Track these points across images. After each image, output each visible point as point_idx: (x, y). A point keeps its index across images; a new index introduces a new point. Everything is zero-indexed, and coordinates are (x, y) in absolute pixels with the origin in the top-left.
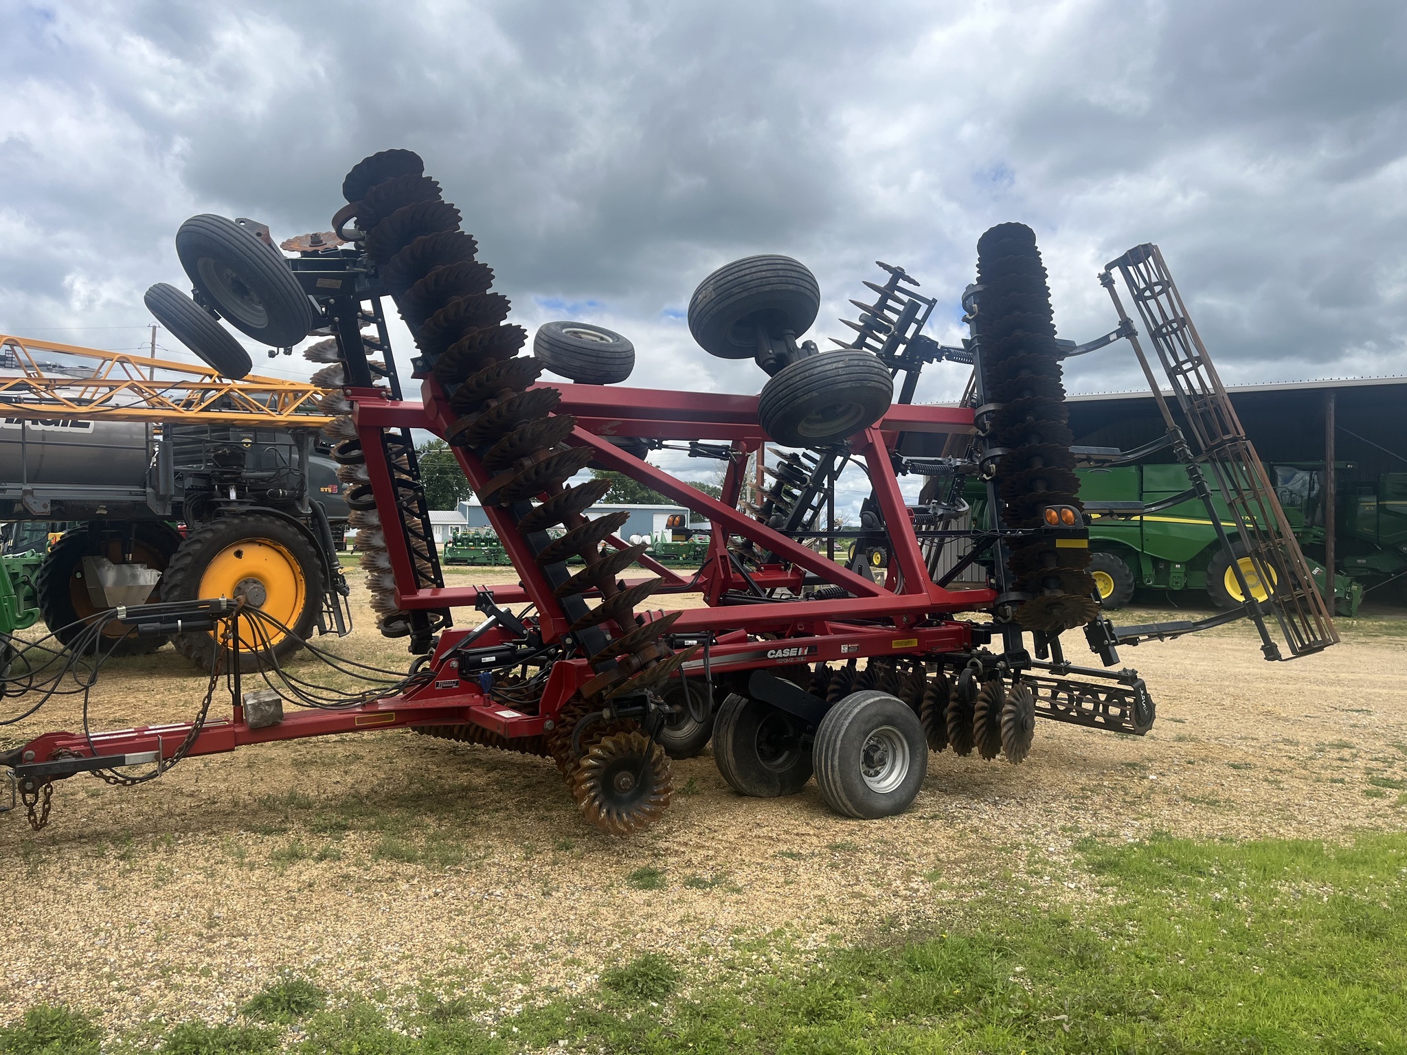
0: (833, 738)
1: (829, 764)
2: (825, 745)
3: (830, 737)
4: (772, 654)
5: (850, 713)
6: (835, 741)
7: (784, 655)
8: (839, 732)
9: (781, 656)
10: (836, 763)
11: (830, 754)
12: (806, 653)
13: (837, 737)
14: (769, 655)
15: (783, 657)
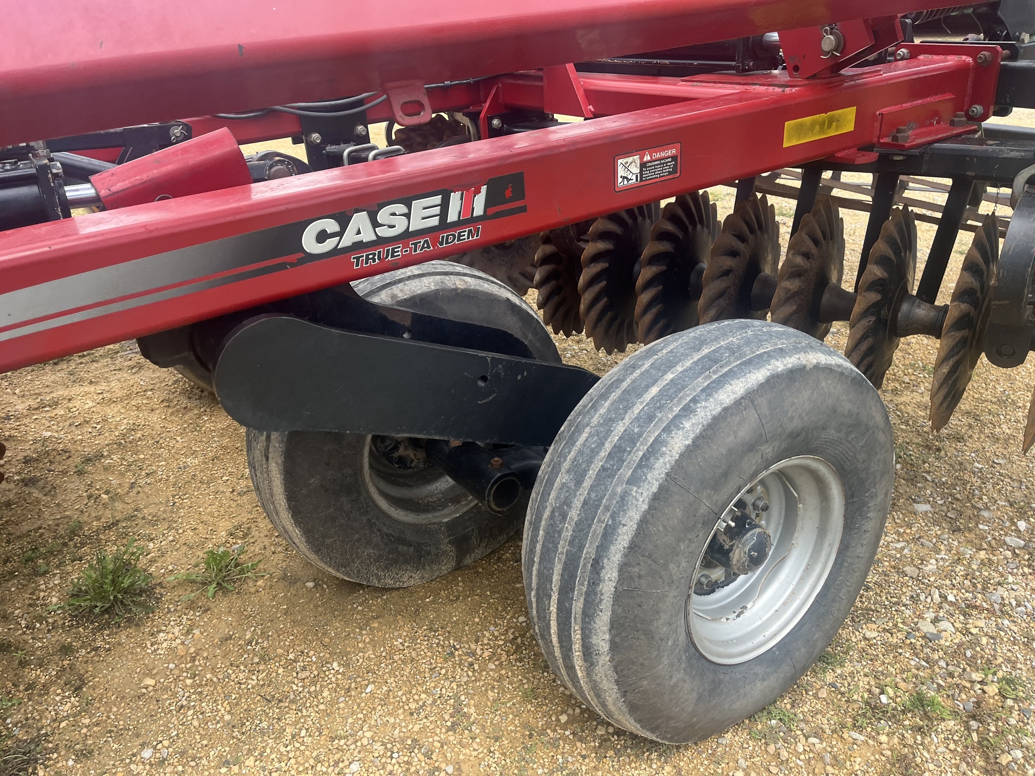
0: (589, 550)
1: (577, 637)
2: (558, 568)
3: (578, 542)
4: (322, 237)
5: (653, 451)
6: (597, 565)
7: (383, 232)
8: (609, 534)
9: (368, 236)
10: (602, 641)
11: (578, 606)
12: (479, 210)
13: (603, 549)
14: (309, 243)
15: (381, 241)
